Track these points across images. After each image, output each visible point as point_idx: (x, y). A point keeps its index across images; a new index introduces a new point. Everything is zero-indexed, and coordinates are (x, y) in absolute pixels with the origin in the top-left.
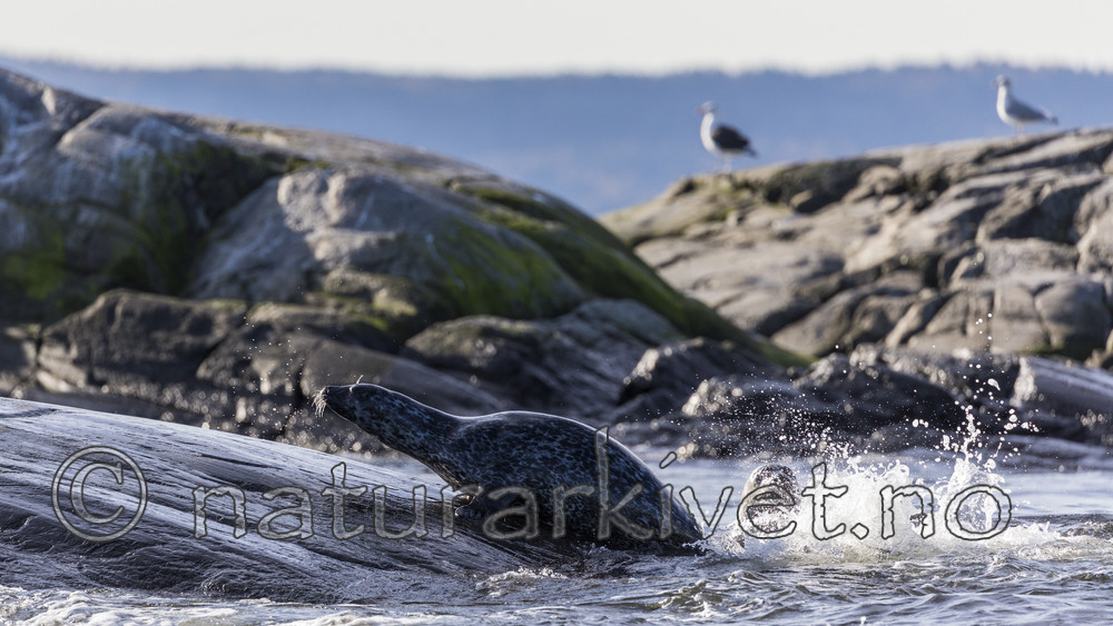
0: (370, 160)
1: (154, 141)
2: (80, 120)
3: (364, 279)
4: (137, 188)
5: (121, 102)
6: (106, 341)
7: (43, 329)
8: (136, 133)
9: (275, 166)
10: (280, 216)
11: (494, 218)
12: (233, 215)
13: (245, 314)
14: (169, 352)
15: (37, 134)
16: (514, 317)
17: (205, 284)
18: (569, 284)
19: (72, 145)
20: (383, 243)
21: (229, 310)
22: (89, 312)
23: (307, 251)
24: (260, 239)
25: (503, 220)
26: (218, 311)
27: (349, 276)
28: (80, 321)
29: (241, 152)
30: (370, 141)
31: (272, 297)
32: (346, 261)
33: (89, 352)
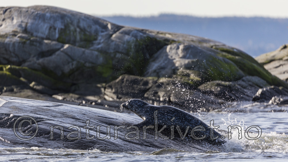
0: (193, 41)
1: (135, 36)
2: (117, 31)
3: (188, 71)
4: (131, 48)
5: (128, 26)
6: (122, 88)
7: (106, 85)
8: (131, 35)
9: (167, 43)
10: (167, 55)
11: (223, 56)
12: (156, 55)
13: (157, 80)
14: (137, 90)
15: (106, 35)
16: (225, 81)
17: (148, 73)
18: (241, 72)
19: (115, 38)
20: (193, 62)
21: (153, 79)
22: (117, 80)
23: (174, 64)
24: (162, 61)
25: (225, 56)
26: (150, 80)
27: (184, 70)
28: (115, 82)
29: (158, 39)
30: (193, 36)
31: (164, 76)
32: (183, 67)
33: (117, 90)
